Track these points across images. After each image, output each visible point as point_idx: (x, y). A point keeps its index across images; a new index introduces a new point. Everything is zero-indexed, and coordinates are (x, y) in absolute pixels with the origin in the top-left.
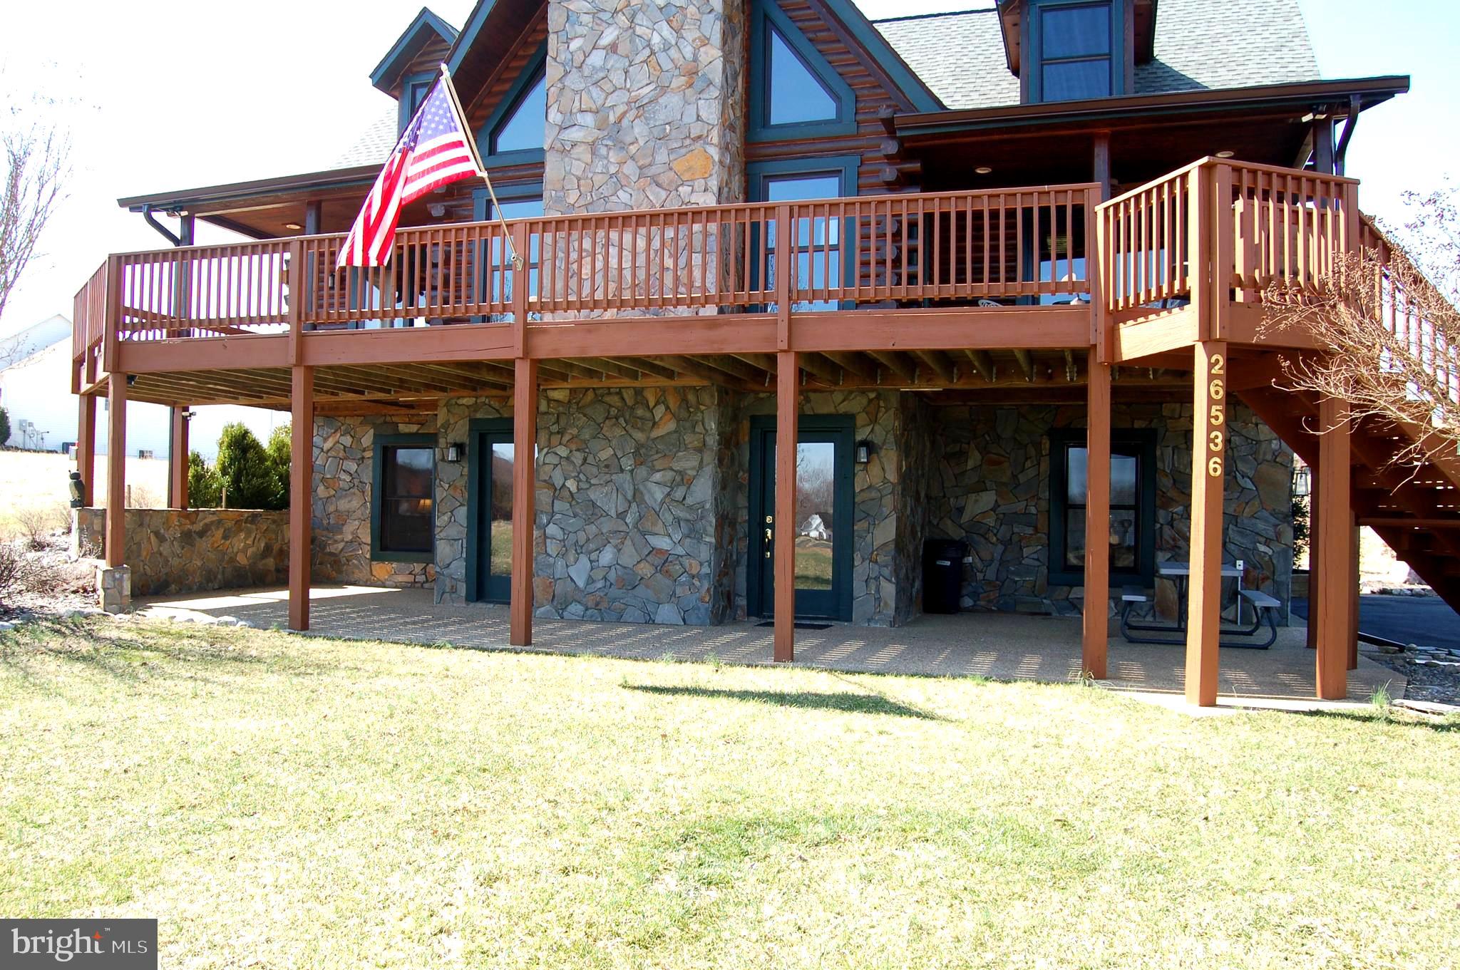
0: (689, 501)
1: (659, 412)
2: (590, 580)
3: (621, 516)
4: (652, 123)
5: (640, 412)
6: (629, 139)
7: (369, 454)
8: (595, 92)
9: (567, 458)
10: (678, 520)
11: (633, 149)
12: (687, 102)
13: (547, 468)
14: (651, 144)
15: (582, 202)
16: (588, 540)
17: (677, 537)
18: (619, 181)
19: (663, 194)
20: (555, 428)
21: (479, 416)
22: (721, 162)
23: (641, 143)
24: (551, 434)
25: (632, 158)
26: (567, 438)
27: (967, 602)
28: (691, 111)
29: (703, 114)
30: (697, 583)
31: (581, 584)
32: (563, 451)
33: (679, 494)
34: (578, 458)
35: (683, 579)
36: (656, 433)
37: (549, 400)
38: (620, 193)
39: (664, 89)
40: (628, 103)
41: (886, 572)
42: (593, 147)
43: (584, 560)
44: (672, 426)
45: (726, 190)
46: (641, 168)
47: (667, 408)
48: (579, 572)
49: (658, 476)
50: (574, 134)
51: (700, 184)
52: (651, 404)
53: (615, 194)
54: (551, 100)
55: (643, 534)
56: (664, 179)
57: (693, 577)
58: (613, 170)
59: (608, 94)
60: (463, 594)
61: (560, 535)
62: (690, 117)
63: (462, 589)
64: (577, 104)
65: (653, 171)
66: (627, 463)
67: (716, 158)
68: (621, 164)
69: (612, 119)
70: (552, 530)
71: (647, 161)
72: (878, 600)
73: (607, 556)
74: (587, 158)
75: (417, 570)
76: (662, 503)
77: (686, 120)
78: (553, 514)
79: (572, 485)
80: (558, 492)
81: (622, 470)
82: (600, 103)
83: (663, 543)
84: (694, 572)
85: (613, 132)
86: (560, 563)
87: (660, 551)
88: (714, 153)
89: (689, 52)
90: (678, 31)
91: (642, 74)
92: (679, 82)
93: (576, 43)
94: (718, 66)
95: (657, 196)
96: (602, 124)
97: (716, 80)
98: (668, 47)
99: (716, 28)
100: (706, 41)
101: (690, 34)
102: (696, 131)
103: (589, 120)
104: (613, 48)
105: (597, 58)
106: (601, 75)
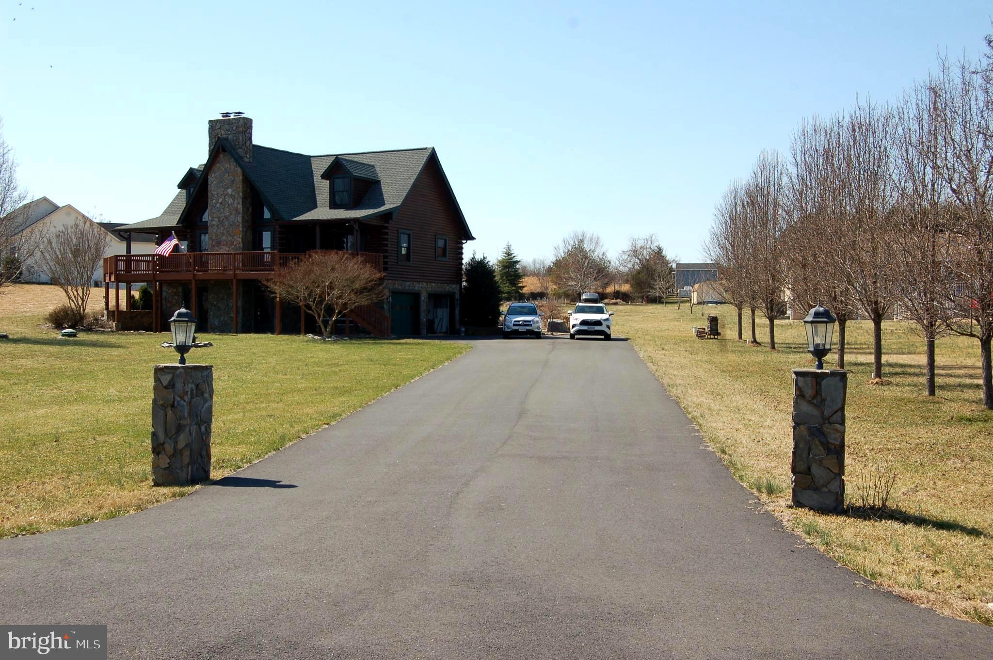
2: (219, 324)
3: (225, 309)
4: (229, 221)
6: (225, 225)
7: (181, 294)
8: (218, 213)
9: (214, 297)
10: (235, 310)
11: (225, 227)
12: (235, 217)
14: (229, 226)
15: (215, 238)
16: (218, 315)
18: (223, 234)
19: (232, 238)
22: (242, 231)
23: (227, 226)
25: (225, 229)
28: (236, 219)
29: (238, 220)
31: (217, 325)
32: (213, 295)
33: (235, 304)
34: (216, 297)
38: (223, 237)
39: (231, 214)
40: (224, 216)
42: (218, 226)
43: (217, 319)
45: (243, 237)
48: (217, 323)
50: (214, 223)
51: (238, 236)
54: (211, 214)
56: (232, 234)
58: (222, 231)
59: (220, 214)
61: (213, 314)
62: (236, 221)
64: (214, 215)
65: (229, 232)
66: (226, 298)
69: (221, 219)
71: (228, 230)
73: (222, 318)
74: (216, 228)
76: (232, 306)
79: (215, 303)
82: (219, 216)
85: (221, 222)
88: (241, 229)
89: (236, 205)
90: (234, 200)
91: (227, 210)
92: (234, 212)
93: (214, 201)
94: (241, 209)
95: (230, 238)
96: (219, 221)
97: (241, 212)
98: (232, 204)
99: (241, 200)
100: (239, 203)
101: (236, 201)
102: (237, 224)
103: (217, 219)
104: (221, 203)
105: (218, 205)
106: (219, 209)
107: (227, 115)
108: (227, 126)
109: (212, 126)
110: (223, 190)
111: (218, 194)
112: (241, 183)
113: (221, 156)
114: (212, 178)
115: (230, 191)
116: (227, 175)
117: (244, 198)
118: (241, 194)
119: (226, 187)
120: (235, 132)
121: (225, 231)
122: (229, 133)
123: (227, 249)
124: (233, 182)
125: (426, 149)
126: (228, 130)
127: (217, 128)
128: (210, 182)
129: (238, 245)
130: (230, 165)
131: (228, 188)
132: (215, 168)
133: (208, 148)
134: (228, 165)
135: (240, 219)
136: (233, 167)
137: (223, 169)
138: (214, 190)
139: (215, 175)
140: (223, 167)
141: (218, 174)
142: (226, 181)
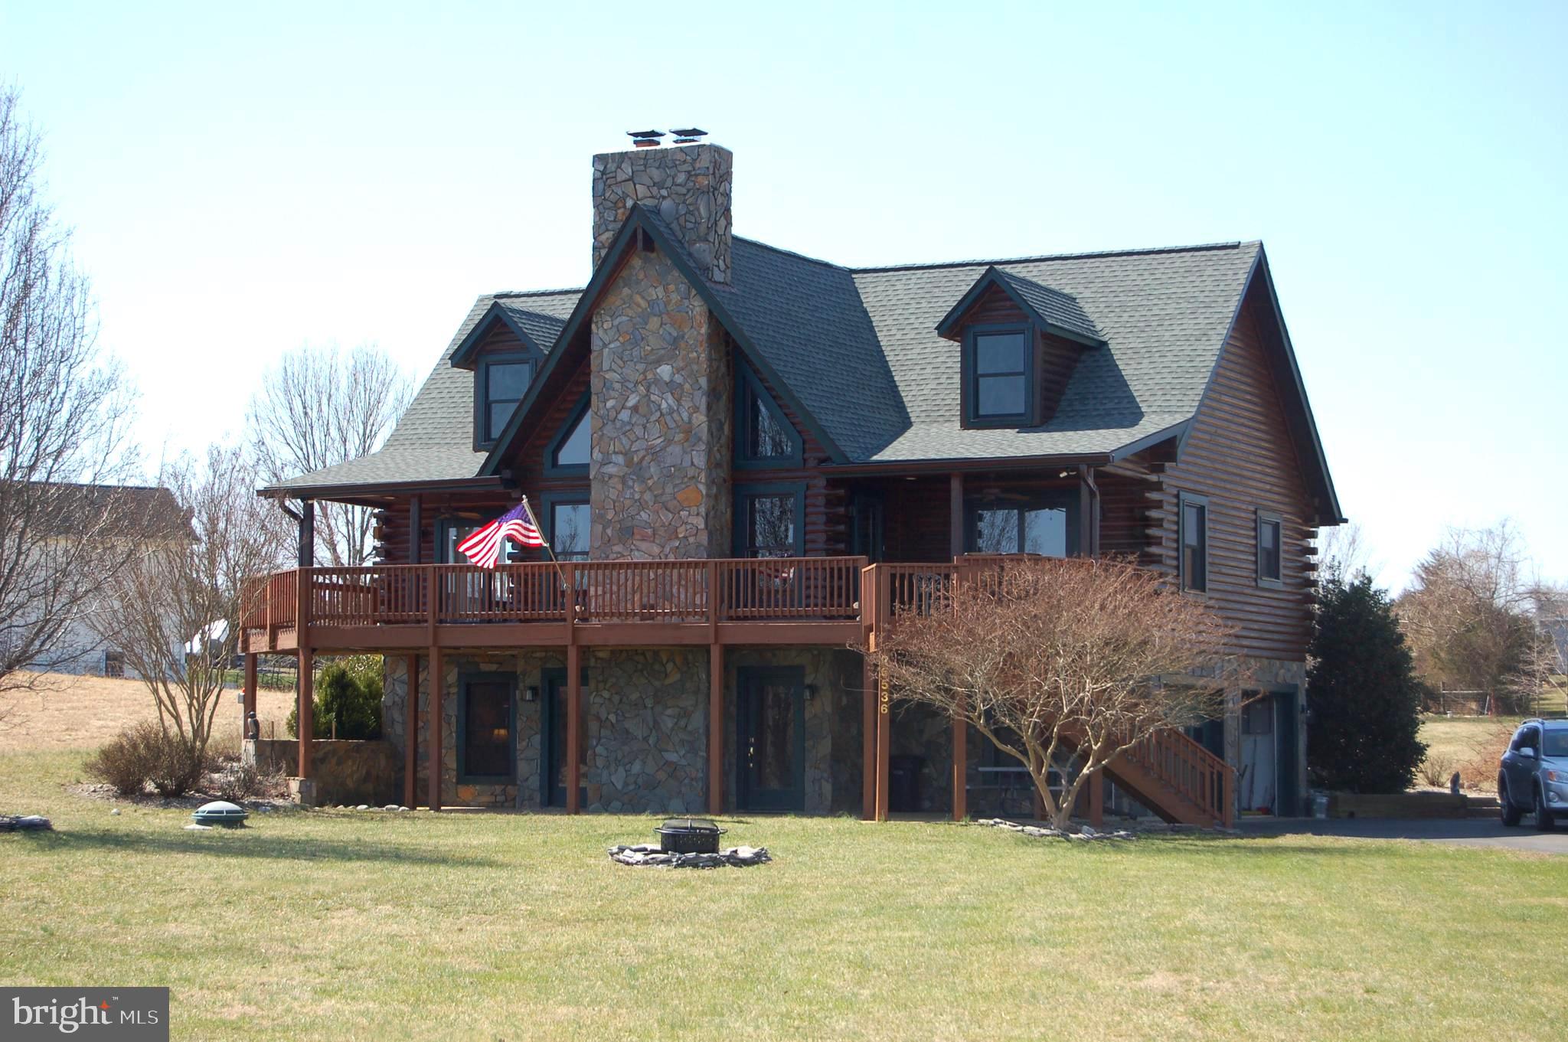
0: (690, 728)
1: (670, 667)
2: (626, 784)
3: (646, 739)
4: (662, 465)
5: (657, 667)
6: (647, 476)
7: (454, 690)
8: (624, 440)
9: (609, 699)
10: (682, 741)
11: (650, 482)
12: (685, 452)
13: (596, 706)
14: (662, 480)
15: (616, 519)
16: (624, 756)
17: (682, 752)
18: (642, 506)
19: (670, 516)
20: (600, 678)
21: (549, 665)
22: (708, 495)
23: (656, 479)
24: (598, 681)
25: (650, 489)
26: (607, 687)
27: (927, 804)
28: (687, 458)
29: (696, 461)
31: (619, 787)
32: (606, 694)
33: (682, 723)
34: (616, 698)
35: (686, 781)
36: (668, 681)
37: (597, 659)
38: (642, 513)
39: (669, 442)
40: (646, 450)
41: (825, 775)
42: (623, 480)
43: (621, 769)
44: (678, 676)
45: (712, 513)
46: (656, 496)
47: (675, 664)
48: (618, 779)
49: (669, 712)
50: (610, 469)
51: (694, 510)
52: (665, 661)
53: (638, 514)
54: (595, 443)
55: (660, 751)
56: (671, 505)
57: (692, 779)
58: (637, 496)
59: (633, 442)
60: (538, 800)
61: (605, 753)
62: (687, 463)
63: (538, 798)
64: (612, 447)
65: (664, 498)
66: (649, 703)
67: (704, 492)
68: (642, 493)
69: (636, 459)
70: (599, 749)
71: (660, 492)
72: (820, 795)
73: (636, 767)
74: (620, 487)
75: (497, 792)
76: (672, 729)
77: (684, 465)
78: (600, 739)
79: (612, 718)
80: (602, 723)
81: (645, 707)
82: (627, 447)
83: (672, 757)
84: (693, 776)
85: (636, 469)
86: (605, 773)
87: (672, 763)
88: (703, 488)
89: (685, 415)
90: (678, 401)
91: (655, 430)
92: (679, 437)
93: (610, 404)
94: (705, 427)
95: (666, 517)
96: (629, 463)
97: (705, 436)
98: (671, 412)
99: (704, 400)
100: (696, 409)
101: (687, 403)
102: (691, 472)
103: (620, 459)
104: (635, 409)
105: (625, 415)
106: (628, 428)
107: (648, 137)
108: (656, 174)
109: (603, 173)
110: (641, 367)
111: (624, 381)
112: (705, 345)
113: (637, 262)
114: (601, 333)
115: (665, 371)
116: (654, 323)
117: (713, 394)
118: (703, 382)
119: (652, 358)
120: (684, 191)
121: (648, 496)
122: (664, 192)
123: (656, 550)
124: (675, 342)
125: (1236, 246)
126: (660, 185)
127: (621, 176)
128: (596, 344)
129: (691, 540)
130: (666, 290)
131: (659, 362)
132: (614, 300)
133: (590, 241)
134: (660, 290)
135: (700, 460)
136: (675, 297)
137: (643, 304)
138: (611, 369)
139: (616, 322)
140: (643, 298)
141: (625, 318)
142: (654, 342)
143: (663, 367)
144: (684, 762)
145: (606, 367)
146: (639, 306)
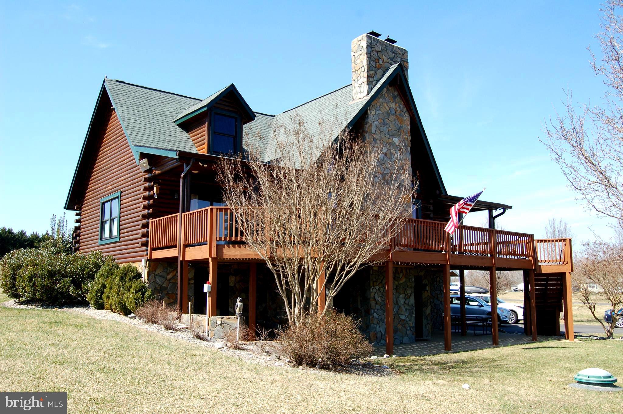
0: (409, 304)
1: (401, 275)
5: (397, 275)
9: (379, 290)
10: (406, 310)
12: (404, 178)
13: (373, 294)
17: (407, 315)
18: (389, 199)
19: (400, 206)
20: (375, 280)
24: (374, 282)
26: (378, 283)
30: (412, 329)
32: (377, 288)
33: (407, 301)
35: (408, 328)
36: (401, 282)
38: (389, 203)
41: (429, 322)
43: (384, 325)
44: (404, 280)
46: (394, 196)
47: (403, 274)
49: (401, 296)
52: (399, 273)
55: (399, 315)
56: (400, 201)
58: (387, 194)
61: (378, 317)
62: (405, 183)
65: (397, 197)
70: (375, 315)
71: (395, 194)
72: (428, 330)
78: (376, 309)
80: (376, 302)
83: (403, 317)
84: (410, 326)
85: (386, 181)
86: (378, 326)
87: (402, 320)
88: (411, 196)
92: (402, 171)
98: (399, 159)
99: (409, 157)
100: (407, 161)
101: (403, 157)
102: (407, 188)
106: (383, 162)
109: (371, 44)
110: (387, 136)
111: (381, 140)
112: (410, 134)
114: (372, 115)
115: (396, 140)
116: (392, 118)
118: (409, 149)
119: (391, 133)
124: (399, 129)
127: (377, 49)
128: (370, 120)
131: (393, 136)
133: (366, 73)
134: (394, 104)
136: (398, 109)
138: (376, 133)
139: (377, 112)
140: (387, 105)
141: (380, 112)
142: (392, 127)
143: (395, 138)
144: (407, 319)
145: (373, 131)
146: (386, 108)
